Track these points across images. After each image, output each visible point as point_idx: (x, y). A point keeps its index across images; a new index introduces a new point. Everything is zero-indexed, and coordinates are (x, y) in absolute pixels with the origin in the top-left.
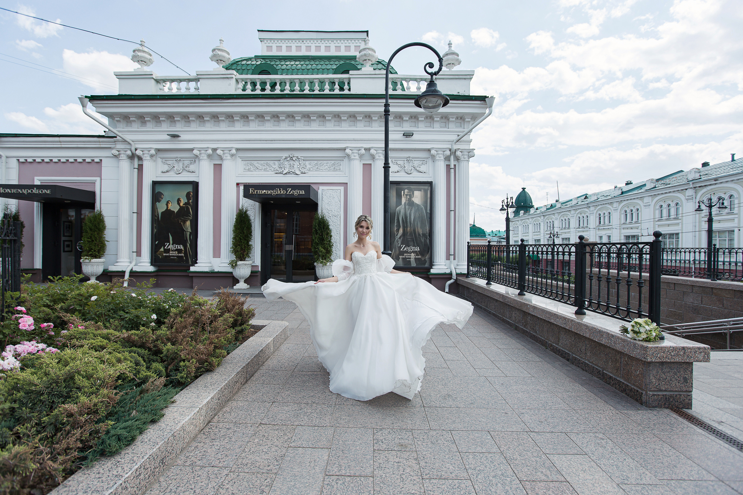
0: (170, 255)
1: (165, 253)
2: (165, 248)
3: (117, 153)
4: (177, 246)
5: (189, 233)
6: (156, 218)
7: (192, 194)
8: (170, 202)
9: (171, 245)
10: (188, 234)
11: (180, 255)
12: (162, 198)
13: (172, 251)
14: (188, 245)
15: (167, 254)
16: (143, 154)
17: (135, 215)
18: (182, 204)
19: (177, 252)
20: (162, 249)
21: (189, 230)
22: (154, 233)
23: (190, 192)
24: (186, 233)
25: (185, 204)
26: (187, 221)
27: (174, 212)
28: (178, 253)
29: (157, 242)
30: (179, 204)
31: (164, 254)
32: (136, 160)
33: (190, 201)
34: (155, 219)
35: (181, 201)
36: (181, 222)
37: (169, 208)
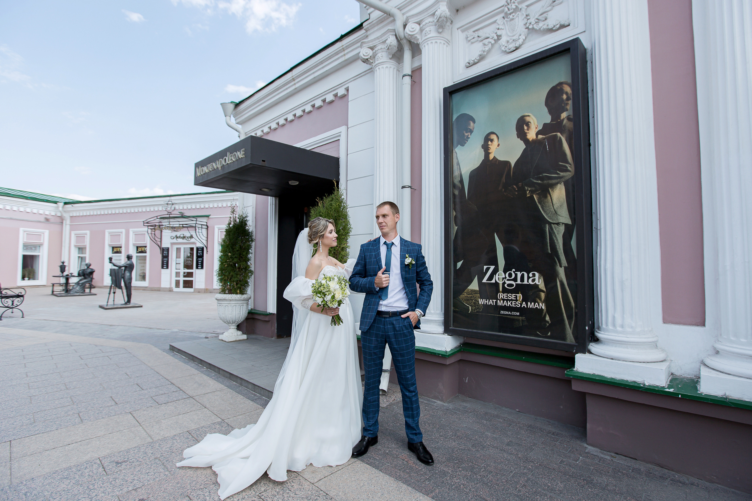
0: (500, 303)
1: (481, 298)
2: (484, 281)
3: (370, 52)
4: (519, 274)
5: (562, 229)
6: (457, 192)
7: (568, 89)
8: (493, 137)
9: (501, 271)
10: (559, 232)
11: (531, 305)
12: (471, 131)
13: (505, 291)
14: (561, 272)
15: (491, 302)
16: (421, 30)
17: (408, 191)
18: (531, 135)
19: (520, 296)
20: (474, 286)
21: (564, 217)
22: (453, 237)
23: (561, 84)
24: (551, 229)
25: (545, 129)
26: (553, 186)
27: (507, 163)
28: (525, 299)
29: (459, 264)
30: (522, 135)
31: (481, 302)
32: (407, 55)
33: (564, 115)
34: (454, 195)
35: (528, 124)
36: (532, 192)
37: (491, 157)
